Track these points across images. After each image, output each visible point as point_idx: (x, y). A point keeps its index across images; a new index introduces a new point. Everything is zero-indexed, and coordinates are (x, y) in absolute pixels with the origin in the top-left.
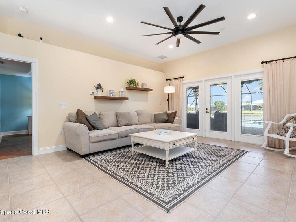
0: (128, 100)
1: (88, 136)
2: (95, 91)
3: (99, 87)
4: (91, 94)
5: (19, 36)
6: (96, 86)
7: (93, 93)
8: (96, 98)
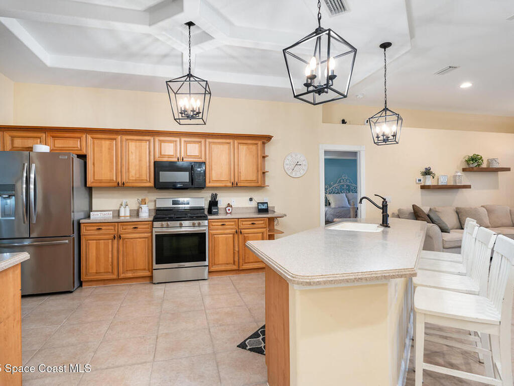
0: (470, 188)
1: (442, 240)
2: (421, 177)
3: (427, 172)
4: (417, 182)
5: (343, 123)
6: (424, 170)
7: (420, 180)
8: (423, 187)
